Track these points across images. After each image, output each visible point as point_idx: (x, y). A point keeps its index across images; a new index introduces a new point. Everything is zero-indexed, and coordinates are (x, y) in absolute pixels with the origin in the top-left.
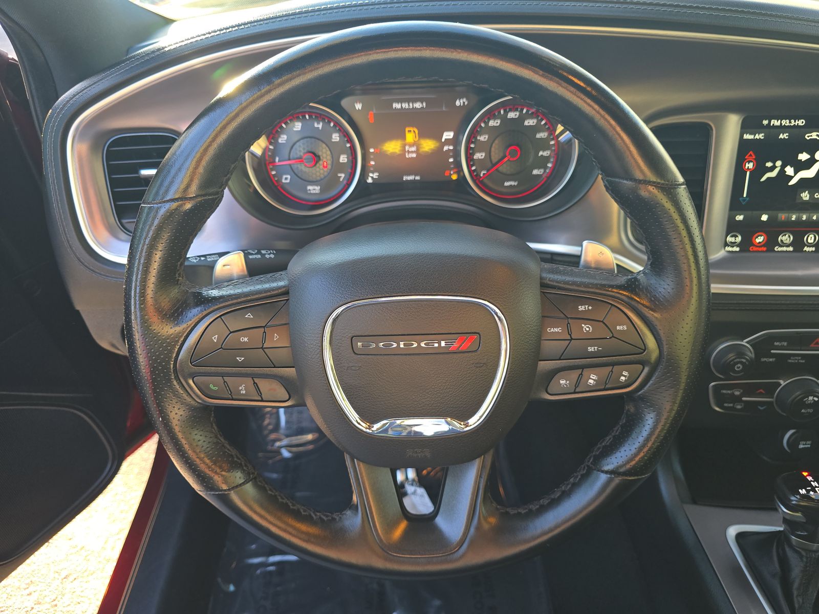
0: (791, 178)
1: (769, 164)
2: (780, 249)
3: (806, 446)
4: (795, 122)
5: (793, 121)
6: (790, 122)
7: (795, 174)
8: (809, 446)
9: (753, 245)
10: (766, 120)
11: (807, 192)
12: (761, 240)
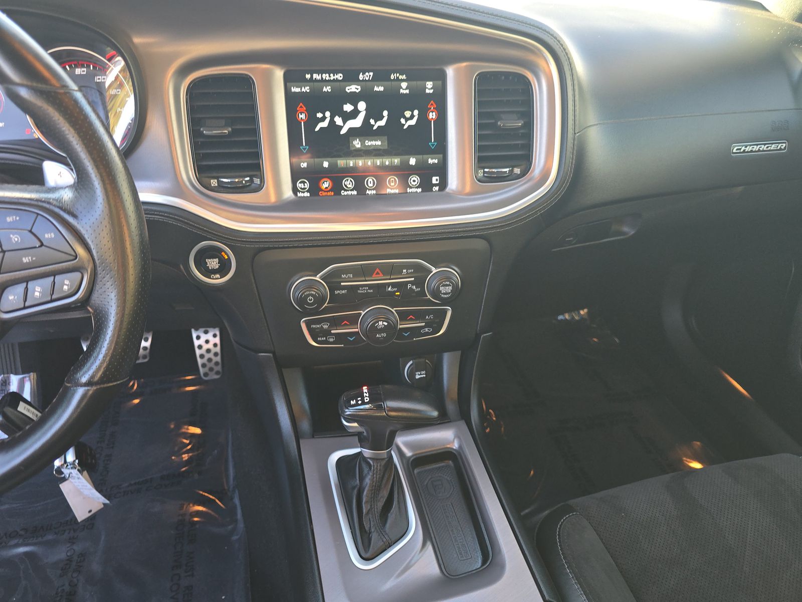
0: (341, 128)
1: (320, 115)
2: (346, 193)
3: (422, 376)
4: (334, 76)
5: (332, 75)
6: (330, 76)
7: (344, 124)
8: (425, 376)
9: (322, 190)
10: (308, 74)
11: (358, 140)
12: (327, 186)
